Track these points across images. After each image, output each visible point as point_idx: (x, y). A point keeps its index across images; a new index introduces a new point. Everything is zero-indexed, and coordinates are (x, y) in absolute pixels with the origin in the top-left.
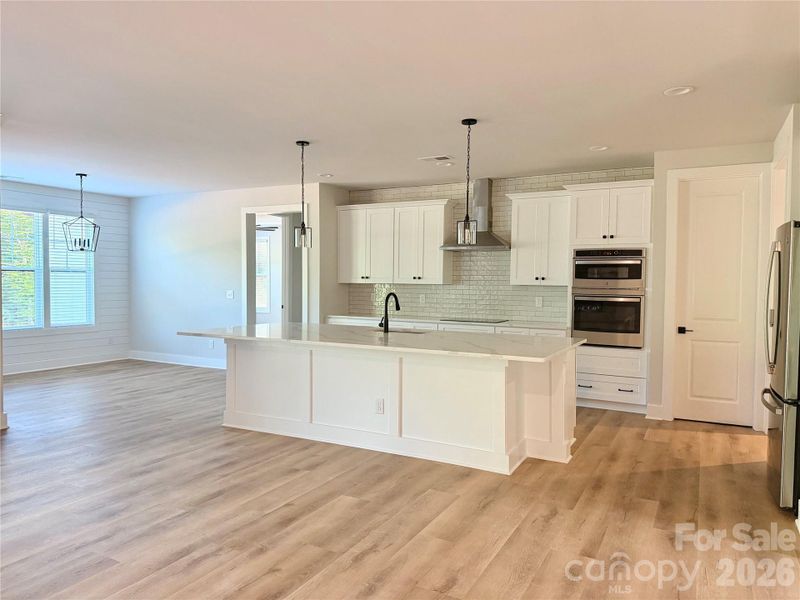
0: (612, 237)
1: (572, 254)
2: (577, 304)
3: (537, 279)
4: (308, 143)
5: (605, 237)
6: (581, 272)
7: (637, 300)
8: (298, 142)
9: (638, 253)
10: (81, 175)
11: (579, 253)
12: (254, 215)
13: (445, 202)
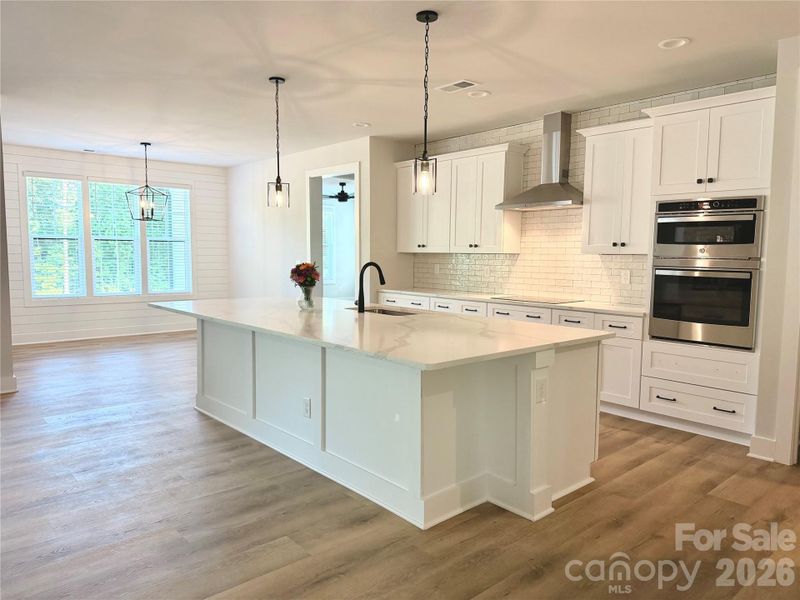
0: (710, 180)
1: (654, 209)
2: (659, 282)
3: (615, 245)
4: (283, 80)
5: (700, 181)
6: (665, 234)
7: (747, 276)
8: (271, 79)
9: (750, 203)
10: (146, 144)
11: (664, 208)
12: (320, 178)
13: (505, 147)
